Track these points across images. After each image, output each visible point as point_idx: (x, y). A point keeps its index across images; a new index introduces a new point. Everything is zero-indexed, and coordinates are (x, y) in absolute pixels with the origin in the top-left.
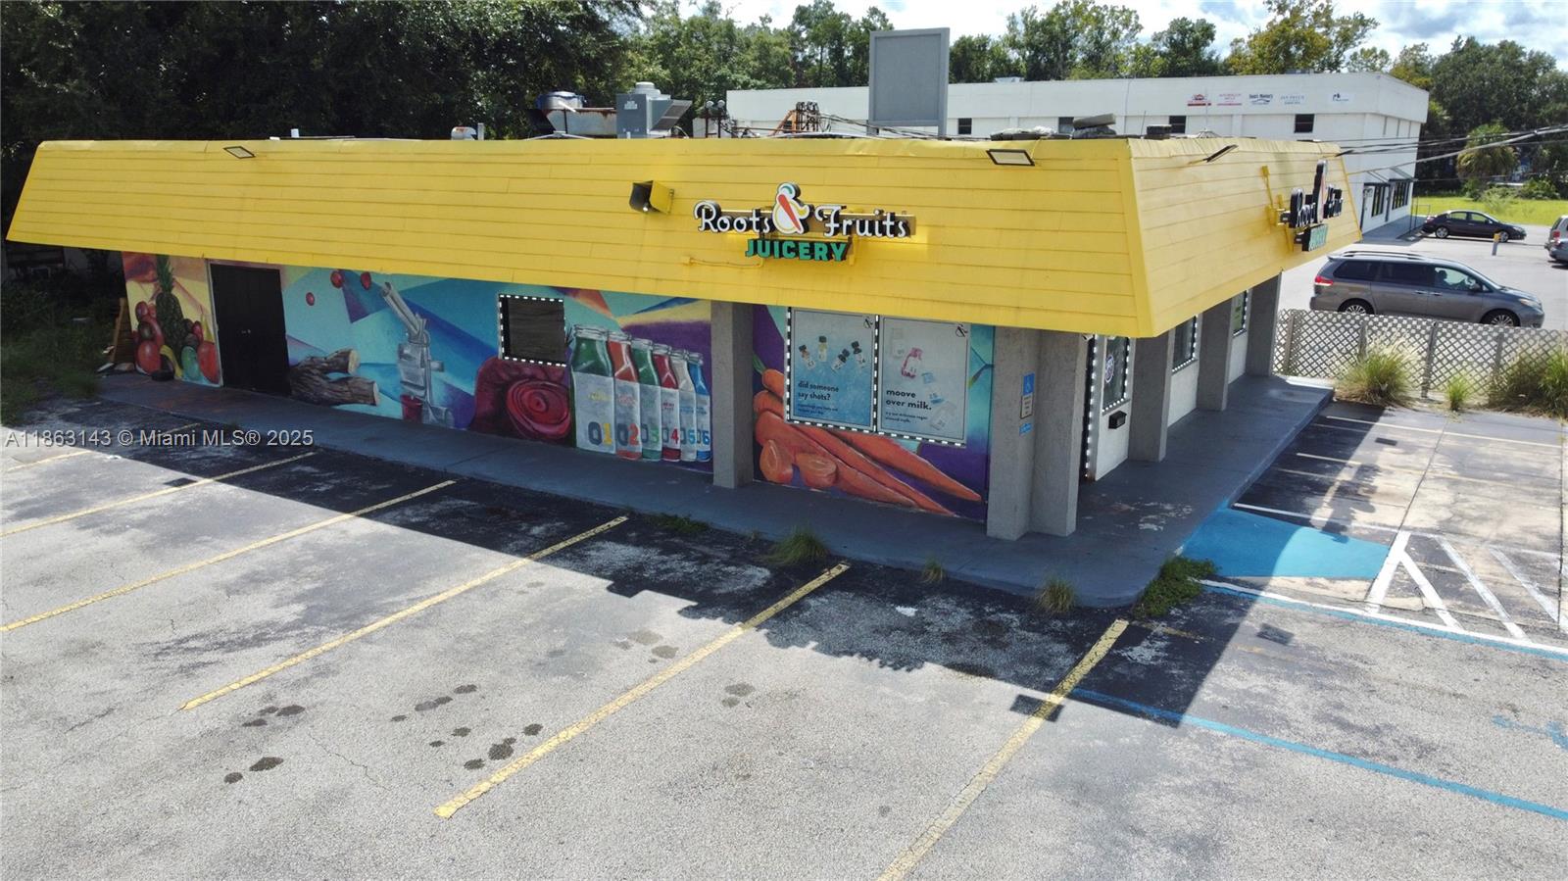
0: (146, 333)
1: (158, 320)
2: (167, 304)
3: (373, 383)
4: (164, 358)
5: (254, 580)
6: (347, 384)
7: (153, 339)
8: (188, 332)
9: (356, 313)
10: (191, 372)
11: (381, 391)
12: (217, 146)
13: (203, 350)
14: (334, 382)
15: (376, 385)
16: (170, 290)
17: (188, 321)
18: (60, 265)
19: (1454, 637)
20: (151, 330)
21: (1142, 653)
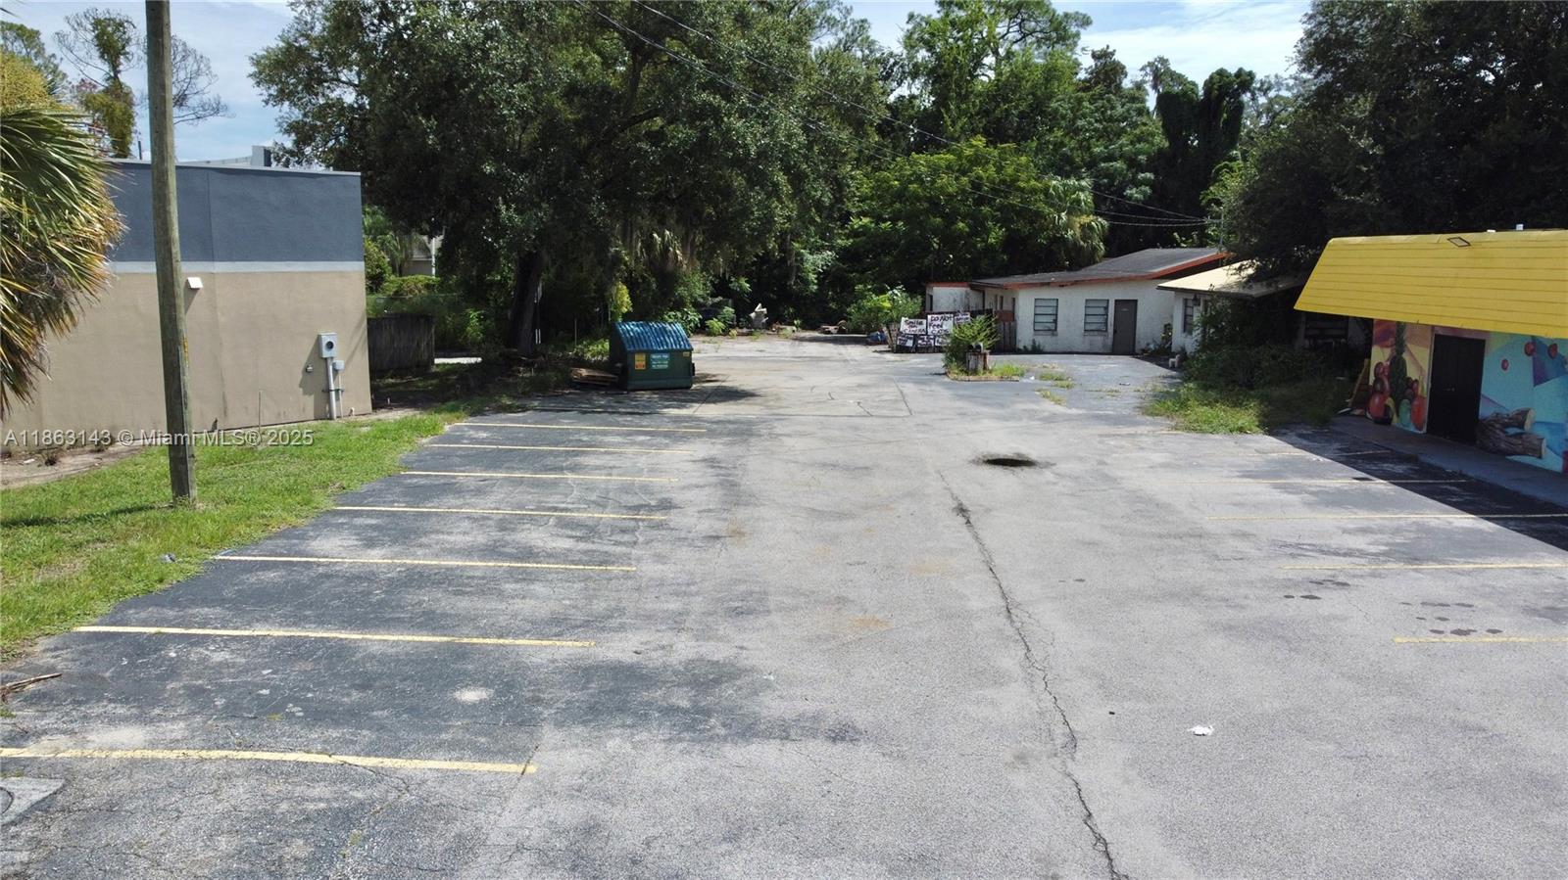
0: (1378, 386)
1: (1389, 378)
2: (1397, 364)
3: (1542, 439)
4: (1387, 408)
5: (1364, 531)
6: (1521, 438)
7: (1382, 392)
8: (1408, 388)
9: (1539, 378)
10: (1404, 420)
11: (1547, 446)
12: (1443, 237)
13: (1416, 403)
14: (1511, 436)
15: (1545, 441)
16: (1402, 353)
17: (1409, 378)
18: (1343, 340)
20: (1383, 384)
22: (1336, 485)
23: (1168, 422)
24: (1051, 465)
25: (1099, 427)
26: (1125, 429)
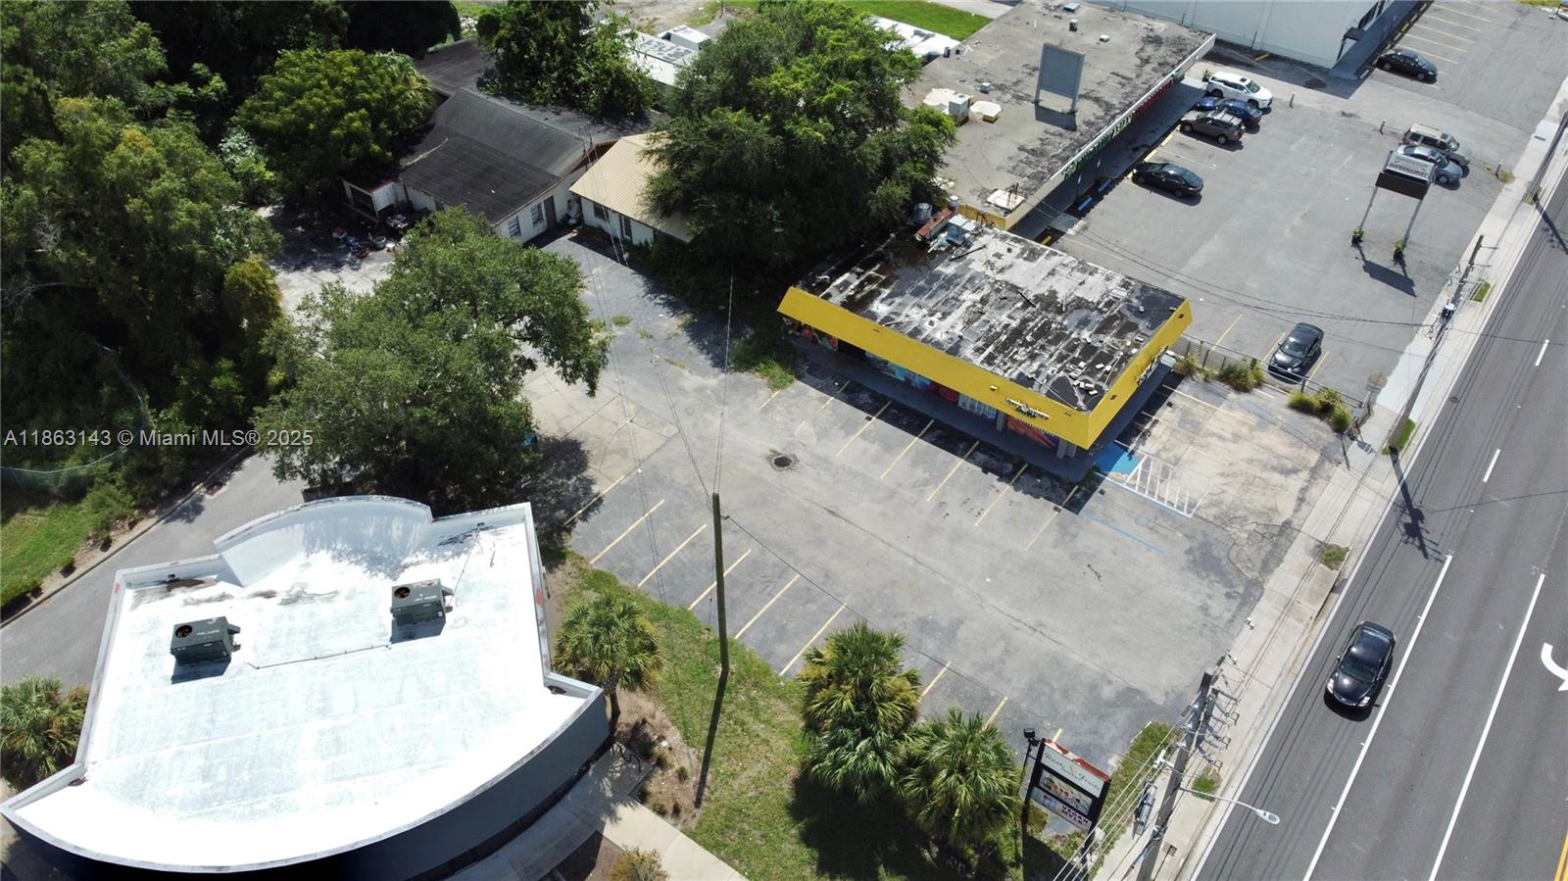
19: (1134, 494)
21: (1078, 496)
22: (872, 427)
23: (759, 380)
24: (795, 457)
25: (749, 400)
26: (760, 398)
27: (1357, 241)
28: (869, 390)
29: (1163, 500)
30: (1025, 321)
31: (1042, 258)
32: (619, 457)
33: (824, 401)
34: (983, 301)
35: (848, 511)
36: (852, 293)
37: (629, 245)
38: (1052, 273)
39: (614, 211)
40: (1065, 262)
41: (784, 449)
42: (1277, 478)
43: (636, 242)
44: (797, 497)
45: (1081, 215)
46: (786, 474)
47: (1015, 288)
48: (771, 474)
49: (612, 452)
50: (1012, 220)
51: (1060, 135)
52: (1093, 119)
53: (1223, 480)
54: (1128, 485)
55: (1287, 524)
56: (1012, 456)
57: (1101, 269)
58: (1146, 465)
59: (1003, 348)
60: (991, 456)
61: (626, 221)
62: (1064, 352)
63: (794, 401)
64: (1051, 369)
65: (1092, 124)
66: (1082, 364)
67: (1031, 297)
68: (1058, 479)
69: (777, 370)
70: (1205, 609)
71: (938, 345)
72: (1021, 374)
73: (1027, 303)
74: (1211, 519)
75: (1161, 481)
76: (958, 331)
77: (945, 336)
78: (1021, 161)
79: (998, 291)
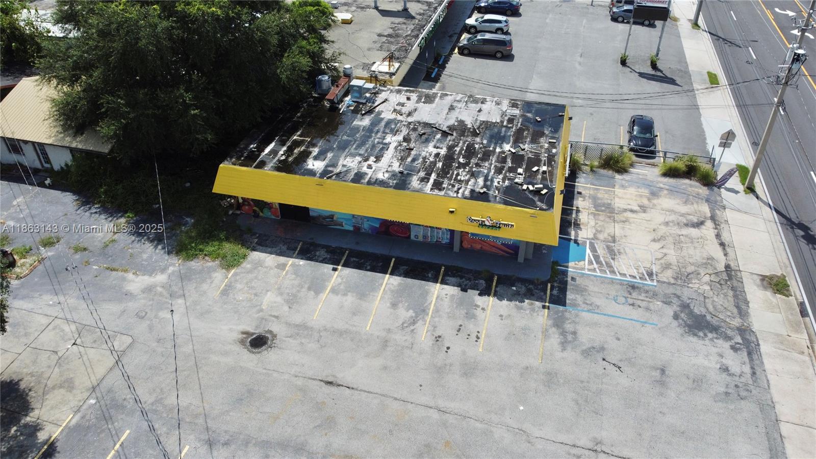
0: (246, 203)
1: (252, 201)
4: (254, 210)
6: (333, 222)
8: (266, 205)
10: (267, 214)
13: (273, 210)
14: (328, 221)
15: (344, 223)
19: (599, 276)
20: (249, 203)
21: (555, 292)
22: (339, 280)
23: (210, 264)
24: (270, 332)
25: (205, 286)
26: (216, 281)
27: (623, 62)
28: (324, 247)
29: (624, 275)
30: (450, 148)
31: (437, 100)
32: (62, 391)
33: (282, 267)
34: (406, 139)
35: (345, 376)
36: (283, 158)
37: (50, 172)
38: (452, 108)
39: (26, 142)
40: (458, 99)
41: (257, 327)
42: (694, 232)
43: (56, 167)
44: (286, 377)
45: (436, 79)
46: (269, 356)
47: (427, 125)
48: (249, 359)
49: (54, 388)
50: (398, 79)
51: (404, 23)
52: (422, 12)
53: (657, 246)
54: (589, 270)
55: (727, 267)
56: (479, 273)
57: (488, 99)
58: (593, 249)
59: (444, 172)
60: (461, 277)
61: (40, 148)
62: (499, 165)
63: (250, 276)
64: (496, 181)
65: (423, 14)
66: (520, 170)
67: (445, 129)
68: (531, 282)
69: (228, 247)
70: (725, 369)
71: (382, 183)
72: (472, 191)
73: (445, 134)
74: (672, 281)
75: (613, 259)
76: (396, 167)
77: (387, 175)
78: (384, 42)
79: (415, 129)
